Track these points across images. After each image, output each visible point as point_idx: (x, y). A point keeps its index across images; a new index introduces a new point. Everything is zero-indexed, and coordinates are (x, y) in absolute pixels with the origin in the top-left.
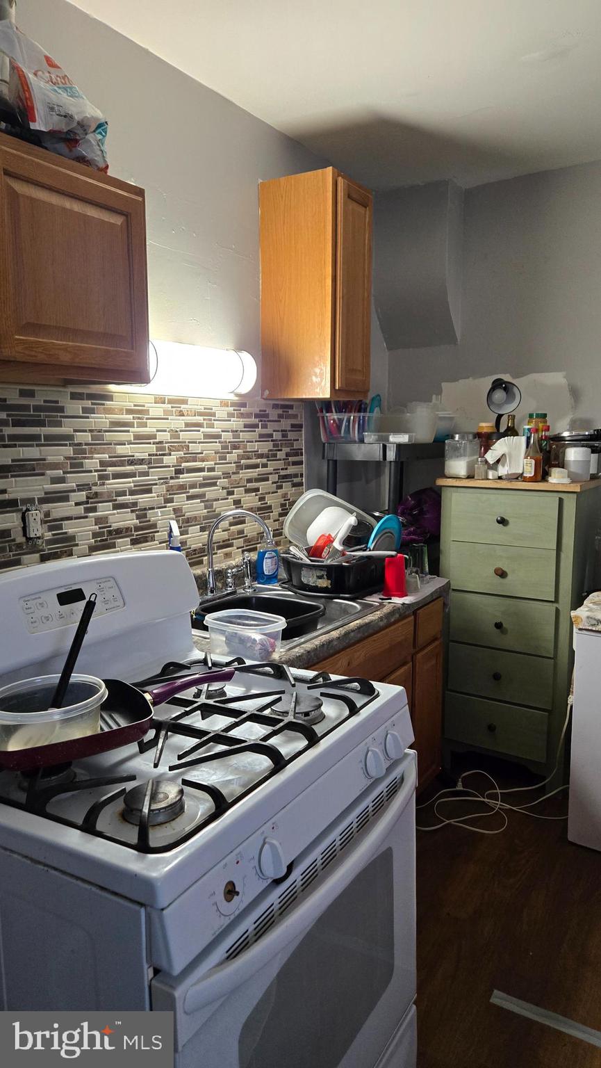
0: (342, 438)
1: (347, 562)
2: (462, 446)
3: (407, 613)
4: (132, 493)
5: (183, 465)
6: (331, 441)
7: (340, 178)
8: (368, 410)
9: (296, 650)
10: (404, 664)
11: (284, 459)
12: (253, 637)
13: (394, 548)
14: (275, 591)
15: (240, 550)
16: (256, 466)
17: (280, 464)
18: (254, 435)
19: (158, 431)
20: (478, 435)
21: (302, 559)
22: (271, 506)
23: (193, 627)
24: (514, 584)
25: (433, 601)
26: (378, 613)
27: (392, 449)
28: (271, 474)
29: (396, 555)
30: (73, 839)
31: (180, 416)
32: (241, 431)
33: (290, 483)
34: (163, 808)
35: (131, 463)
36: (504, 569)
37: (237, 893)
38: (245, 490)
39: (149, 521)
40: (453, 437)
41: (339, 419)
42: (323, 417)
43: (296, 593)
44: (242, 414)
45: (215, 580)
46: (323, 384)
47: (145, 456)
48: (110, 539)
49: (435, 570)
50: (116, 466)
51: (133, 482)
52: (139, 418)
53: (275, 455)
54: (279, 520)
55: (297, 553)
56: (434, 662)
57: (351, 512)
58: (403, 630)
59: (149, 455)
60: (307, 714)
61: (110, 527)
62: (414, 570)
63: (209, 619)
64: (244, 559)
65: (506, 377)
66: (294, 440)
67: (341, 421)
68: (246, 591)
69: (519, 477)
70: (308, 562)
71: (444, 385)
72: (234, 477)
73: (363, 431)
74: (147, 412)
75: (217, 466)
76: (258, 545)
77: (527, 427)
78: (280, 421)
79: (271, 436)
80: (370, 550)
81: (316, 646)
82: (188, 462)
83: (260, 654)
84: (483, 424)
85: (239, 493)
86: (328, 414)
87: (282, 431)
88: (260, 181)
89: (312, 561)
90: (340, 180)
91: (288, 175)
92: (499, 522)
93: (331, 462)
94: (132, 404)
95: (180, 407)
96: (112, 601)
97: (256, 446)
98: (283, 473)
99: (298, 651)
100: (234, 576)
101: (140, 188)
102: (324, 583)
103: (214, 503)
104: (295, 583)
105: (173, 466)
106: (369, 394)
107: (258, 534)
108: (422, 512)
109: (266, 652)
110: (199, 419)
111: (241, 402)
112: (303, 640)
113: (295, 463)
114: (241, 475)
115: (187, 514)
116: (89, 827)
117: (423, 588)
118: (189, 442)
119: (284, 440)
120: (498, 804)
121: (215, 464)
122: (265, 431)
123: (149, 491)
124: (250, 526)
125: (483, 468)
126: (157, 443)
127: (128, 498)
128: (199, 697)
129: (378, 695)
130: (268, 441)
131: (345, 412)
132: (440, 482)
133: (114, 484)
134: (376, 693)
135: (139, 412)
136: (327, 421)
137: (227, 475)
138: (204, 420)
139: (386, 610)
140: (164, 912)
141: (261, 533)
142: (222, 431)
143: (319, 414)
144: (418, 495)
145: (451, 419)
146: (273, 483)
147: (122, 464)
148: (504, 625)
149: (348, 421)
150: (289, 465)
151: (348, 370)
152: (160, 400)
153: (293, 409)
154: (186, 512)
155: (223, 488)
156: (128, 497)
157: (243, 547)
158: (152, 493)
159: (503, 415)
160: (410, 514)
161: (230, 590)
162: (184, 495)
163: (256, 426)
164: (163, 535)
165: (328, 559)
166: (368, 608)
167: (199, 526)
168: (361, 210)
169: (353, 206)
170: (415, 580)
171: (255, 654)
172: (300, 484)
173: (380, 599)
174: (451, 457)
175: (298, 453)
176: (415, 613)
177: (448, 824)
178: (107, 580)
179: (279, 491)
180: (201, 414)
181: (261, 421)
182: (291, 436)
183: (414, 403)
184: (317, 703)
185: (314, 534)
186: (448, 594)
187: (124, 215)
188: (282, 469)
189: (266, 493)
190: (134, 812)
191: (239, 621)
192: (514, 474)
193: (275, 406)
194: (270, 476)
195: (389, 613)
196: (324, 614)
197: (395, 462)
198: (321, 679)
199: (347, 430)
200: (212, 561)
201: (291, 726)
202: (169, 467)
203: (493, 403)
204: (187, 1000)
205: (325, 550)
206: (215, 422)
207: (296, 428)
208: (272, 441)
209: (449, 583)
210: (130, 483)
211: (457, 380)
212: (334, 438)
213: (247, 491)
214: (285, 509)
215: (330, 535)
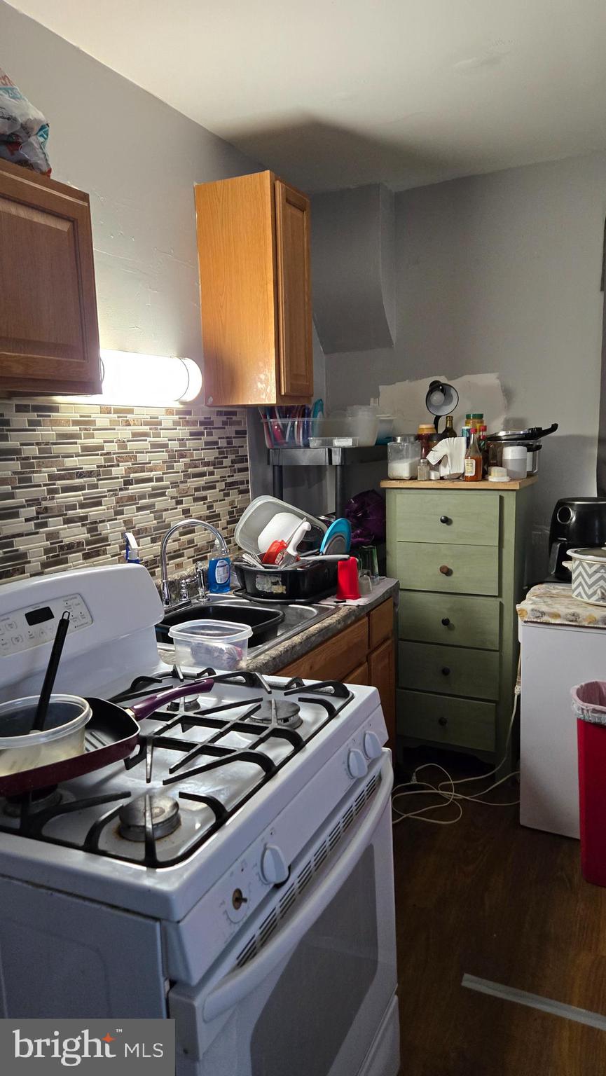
0: (286, 443)
1: (301, 567)
2: (405, 448)
3: (362, 614)
4: (82, 506)
5: (132, 475)
6: (276, 447)
7: (278, 182)
8: (312, 415)
9: (262, 657)
10: (360, 665)
11: (230, 467)
12: (220, 647)
13: (344, 551)
14: (229, 599)
15: (191, 559)
16: (202, 475)
17: (226, 472)
18: (200, 443)
19: (105, 442)
20: (419, 437)
21: (255, 566)
22: (219, 514)
23: (158, 641)
24: (459, 582)
25: (385, 601)
26: (335, 616)
27: (338, 453)
28: (218, 481)
29: (349, 558)
30: (77, 860)
31: (127, 425)
32: (187, 440)
33: (237, 490)
34: (160, 823)
35: (80, 475)
36: (450, 567)
37: (245, 900)
38: (194, 498)
39: (100, 534)
40: (395, 440)
41: (283, 425)
42: (267, 423)
43: (250, 600)
44: (188, 422)
45: (169, 590)
46: (268, 390)
47: (94, 468)
48: (63, 555)
49: (383, 572)
50: (64, 480)
51: (83, 495)
52: (86, 429)
53: (221, 463)
54: (227, 528)
55: (250, 560)
56: (387, 661)
57: (301, 517)
58: (358, 632)
59: (98, 467)
60: (286, 720)
61: (62, 542)
62: (366, 571)
63: (174, 631)
64: (197, 569)
65: (443, 380)
66: (239, 447)
67: (285, 426)
68: (200, 601)
69: (461, 477)
70: (261, 568)
71: (381, 388)
72: (182, 486)
73: (308, 437)
74: (93, 423)
75: (165, 476)
76: (208, 554)
77: (466, 428)
78: (224, 428)
79: (216, 443)
80: (323, 555)
81: (281, 652)
82: (136, 472)
83: (228, 663)
84: (424, 426)
85: (187, 502)
86: (271, 420)
87: (227, 438)
88: (195, 184)
89: (266, 567)
90: (278, 184)
91: (224, 179)
92: (443, 521)
93: (276, 468)
94: (78, 415)
95: (126, 417)
96: (81, 618)
97: (202, 454)
98: (229, 480)
99: (263, 658)
100: (188, 587)
101: (85, 193)
102: (279, 589)
103: (164, 513)
104: (249, 590)
105: (122, 478)
106: (312, 398)
107: (207, 543)
108: (365, 515)
109: (234, 661)
110: (146, 429)
111: (186, 411)
112: (267, 647)
113: (240, 470)
114: (189, 485)
115: (137, 526)
116: (91, 847)
117: (373, 591)
118: (137, 452)
119: (229, 447)
120: (453, 795)
121: (163, 474)
122: (210, 439)
123: (100, 504)
124: (200, 535)
125: (426, 469)
126: (105, 455)
127: (80, 512)
128: (178, 710)
129: (353, 697)
130: (214, 448)
131: (289, 418)
132: (385, 484)
133: (62, 498)
134: (351, 695)
135: (85, 422)
136: (271, 426)
137: (175, 485)
138: (151, 429)
139: (342, 612)
140: (181, 924)
141: (210, 542)
142: (169, 440)
143: (263, 420)
144: (361, 498)
145: (391, 421)
146: (220, 491)
147: (70, 477)
148: (451, 622)
149: (293, 426)
150: (235, 473)
151: (293, 376)
152: (106, 410)
153: (236, 415)
154: (136, 524)
155: (172, 498)
156: (78, 510)
157: (194, 557)
158: (102, 505)
159: (440, 416)
160: (355, 517)
161: (184, 601)
162: (134, 506)
163: (201, 434)
164: (114, 548)
165: (282, 564)
166: (324, 612)
167: (149, 538)
168: (298, 214)
169: (291, 210)
170: (367, 581)
171: (223, 664)
172: (247, 491)
173: (335, 602)
174: (394, 459)
175: (243, 459)
176: (368, 614)
177: (407, 817)
178: (73, 596)
179: (226, 498)
180: (146, 424)
181: (206, 428)
182: (236, 442)
183: (355, 406)
184: (293, 709)
185: (266, 540)
186: (397, 594)
187: (70, 221)
188: (229, 476)
189: (214, 501)
190: (132, 829)
191: (203, 632)
192: (457, 474)
193: (219, 413)
194: (217, 484)
195: (346, 616)
196: (283, 621)
197: (341, 466)
198: (295, 685)
199: (291, 434)
200: (166, 573)
201: (276, 733)
202: (118, 478)
203: (432, 405)
204: (205, 1009)
205: (278, 556)
206: (162, 431)
207: (240, 434)
208: (218, 448)
209: (398, 584)
210: (80, 496)
211: (394, 383)
212: (277, 444)
213: (196, 500)
214: (233, 517)
215: (283, 541)
